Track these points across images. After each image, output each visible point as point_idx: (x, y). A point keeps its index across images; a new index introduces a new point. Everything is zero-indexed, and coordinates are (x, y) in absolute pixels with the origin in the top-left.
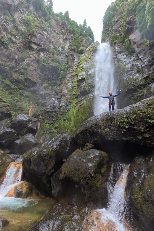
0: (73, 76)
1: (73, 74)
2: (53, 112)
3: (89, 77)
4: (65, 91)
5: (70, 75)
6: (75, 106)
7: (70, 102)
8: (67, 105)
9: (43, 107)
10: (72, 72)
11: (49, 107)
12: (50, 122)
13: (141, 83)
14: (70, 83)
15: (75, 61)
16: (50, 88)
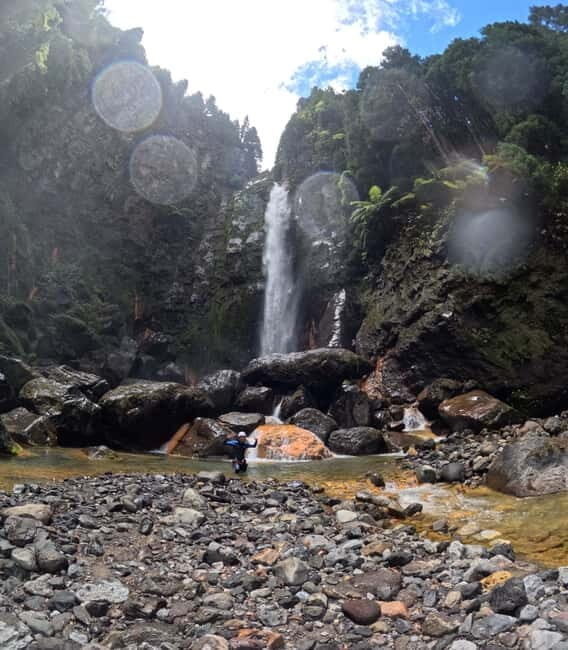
0: (217, 237)
1: (218, 233)
2: (177, 311)
3: (248, 249)
4: (201, 270)
5: (211, 235)
6: (220, 304)
7: (210, 294)
8: (205, 301)
9: (158, 299)
10: (215, 229)
11: (168, 300)
12: (173, 332)
13: (330, 281)
14: (210, 254)
15: (222, 204)
16: (169, 258)
